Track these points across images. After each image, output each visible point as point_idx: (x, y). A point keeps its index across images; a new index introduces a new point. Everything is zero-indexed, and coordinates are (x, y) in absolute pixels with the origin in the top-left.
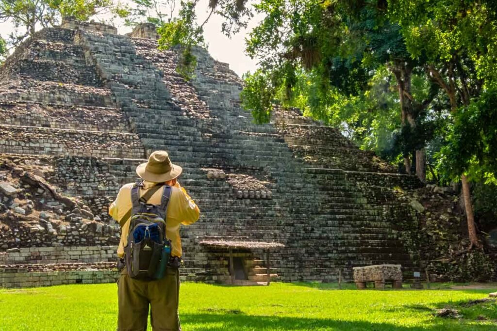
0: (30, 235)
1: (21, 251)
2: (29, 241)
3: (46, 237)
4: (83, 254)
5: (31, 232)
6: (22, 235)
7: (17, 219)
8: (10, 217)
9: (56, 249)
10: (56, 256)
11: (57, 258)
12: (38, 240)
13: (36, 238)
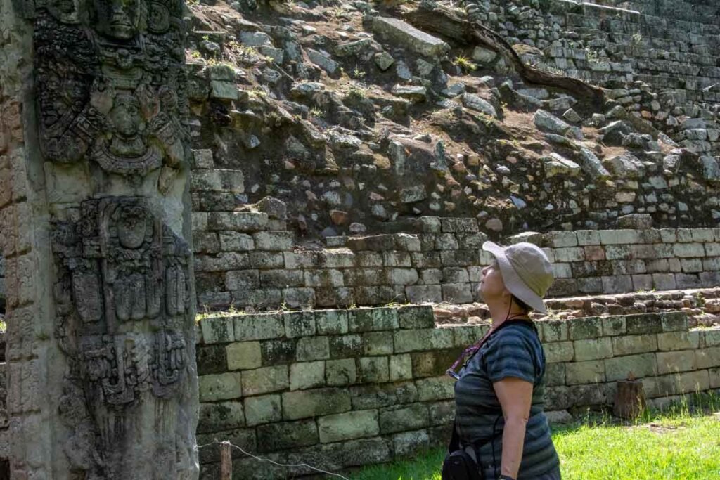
0: (546, 185)
1: (556, 242)
2: (550, 207)
3: (593, 196)
4: (710, 253)
5: (550, 175)
6: (526, 186)
7: (488, 129)
8: (467, 122)
9: (642, 235)
10: (647, 261)
11: (652, 267)
12: (573, 204)
13: (566, 196)
